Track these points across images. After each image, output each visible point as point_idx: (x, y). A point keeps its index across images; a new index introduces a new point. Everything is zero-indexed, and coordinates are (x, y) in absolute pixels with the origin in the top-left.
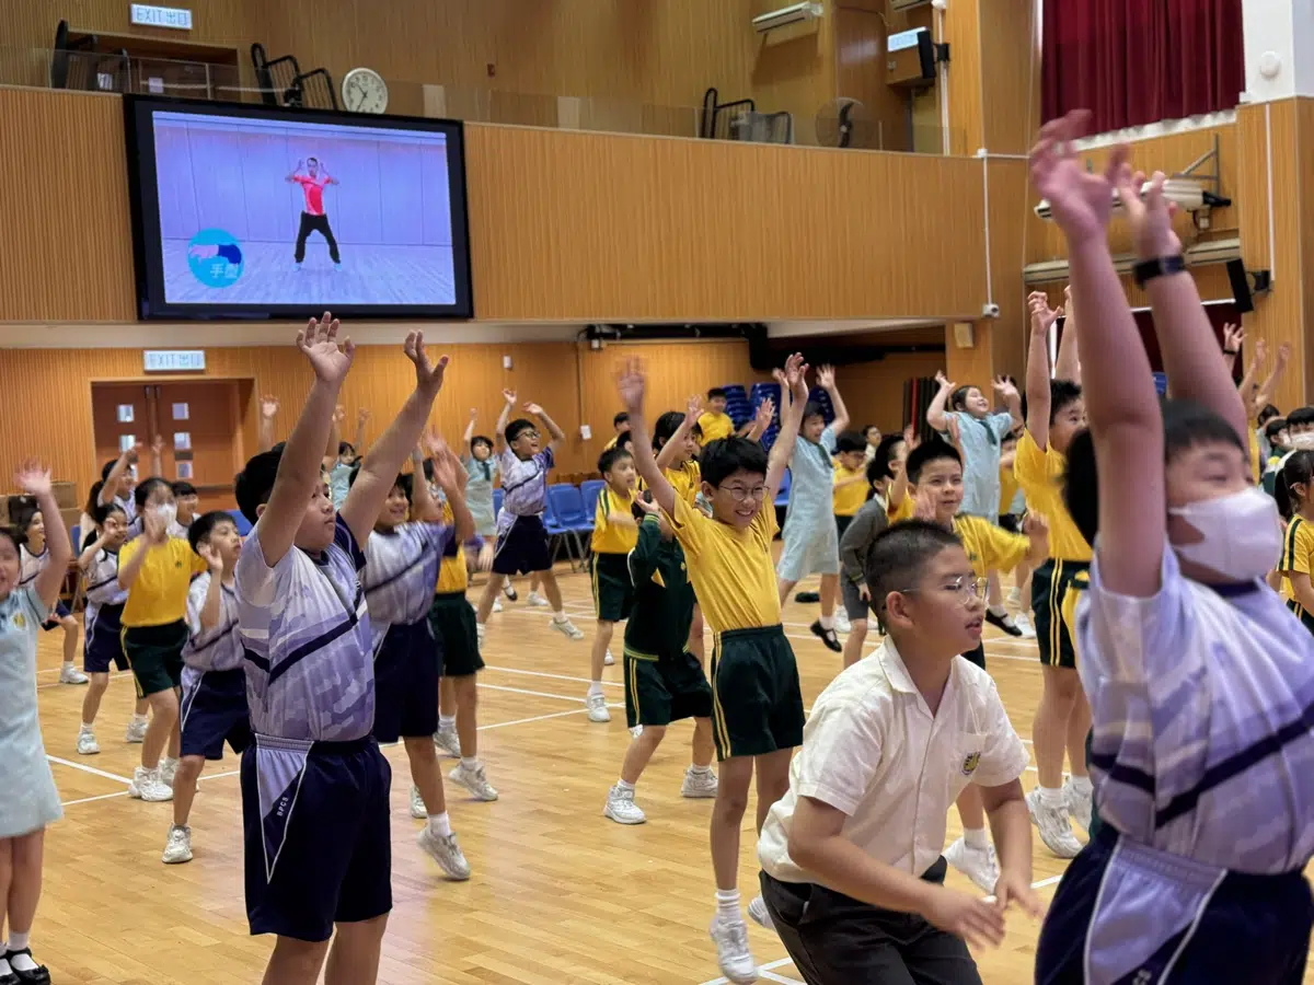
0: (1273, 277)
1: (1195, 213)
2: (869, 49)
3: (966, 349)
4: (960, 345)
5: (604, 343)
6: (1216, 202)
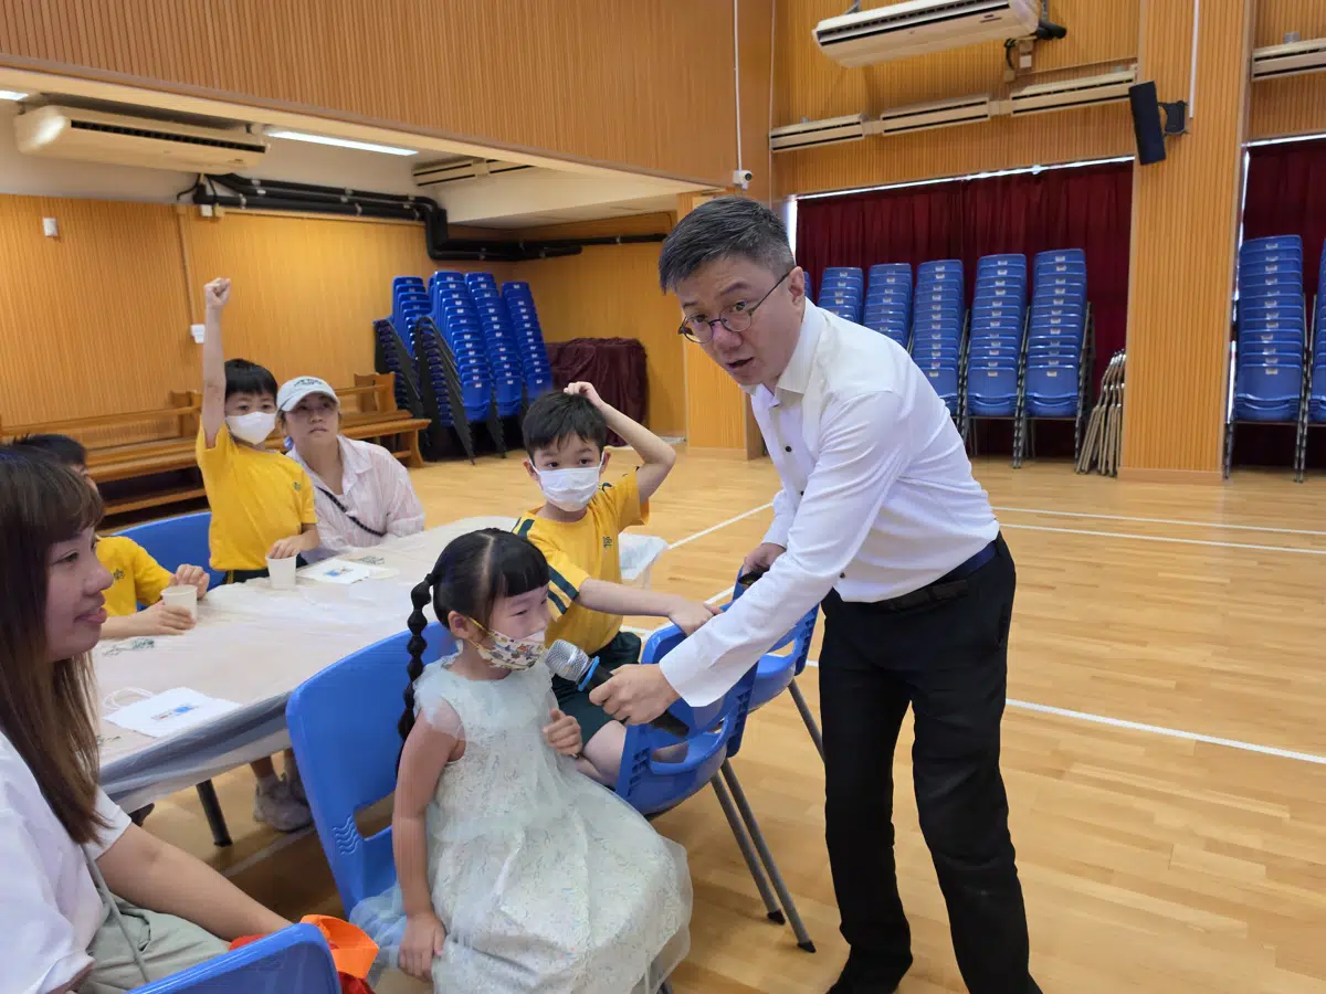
0: (1190, 111)
1: (1014, 47)
5: (220, 210)
6: (1047, 32)
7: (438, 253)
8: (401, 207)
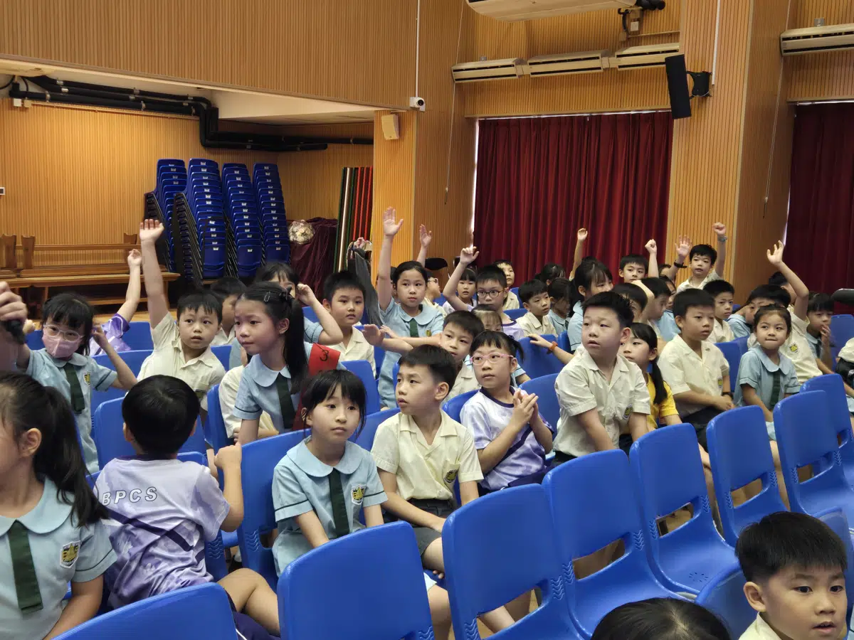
0: (713, 81)
1: (625, 14)
3: (393, 141)
4: (387, 138)
5: (28, 103)
6: (648, 5)
7: (208, 141)
8: (181, 105)
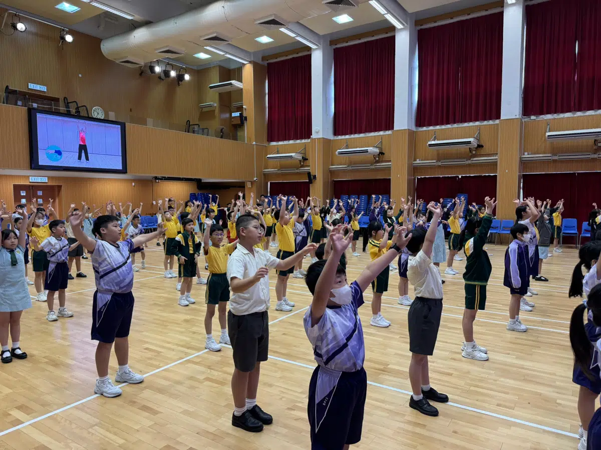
0: (317, 176)
1: (300, 161)
2: (227, 115)
4: (249, 187)
5: (160, 181)
6: (305, 159)
7: (200, 188)
